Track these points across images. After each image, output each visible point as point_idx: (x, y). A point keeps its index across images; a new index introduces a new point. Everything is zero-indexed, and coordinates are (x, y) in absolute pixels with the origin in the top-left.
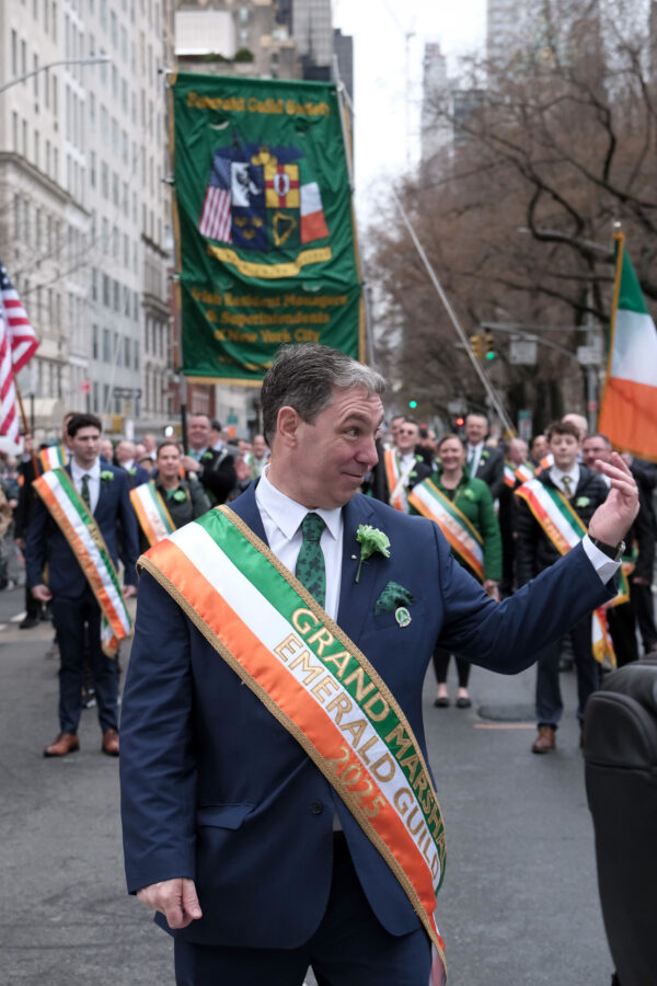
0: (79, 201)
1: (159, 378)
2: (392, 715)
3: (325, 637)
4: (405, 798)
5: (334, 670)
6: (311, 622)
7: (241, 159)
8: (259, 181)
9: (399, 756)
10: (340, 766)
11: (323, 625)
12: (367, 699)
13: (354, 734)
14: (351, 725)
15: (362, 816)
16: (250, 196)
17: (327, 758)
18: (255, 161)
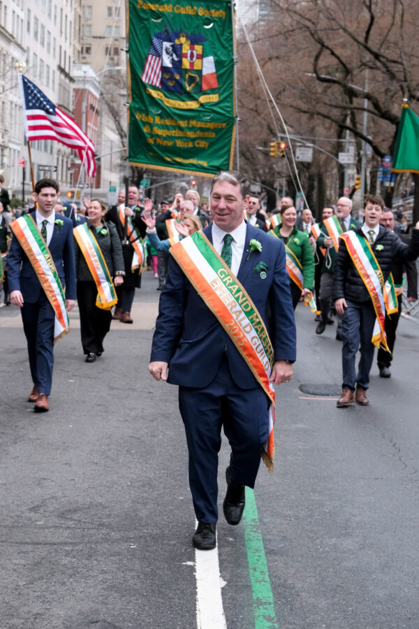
0: (19, 42)
1: (65, 160)
2: (252, 309)
3: (230, 279)
4: (255, 340)
5: (231, 291)
6: (224, 273)
7: (169, 40)
8: (179, 53)
9: (254, 324)
10: (230, 326)
11: (229, 275)
12: (242, 303)
13: (237, 315)
14: (236, 312)
15: (238, 345)
16: (173, 62)
17: (226, 323)
18: (177, 42)
